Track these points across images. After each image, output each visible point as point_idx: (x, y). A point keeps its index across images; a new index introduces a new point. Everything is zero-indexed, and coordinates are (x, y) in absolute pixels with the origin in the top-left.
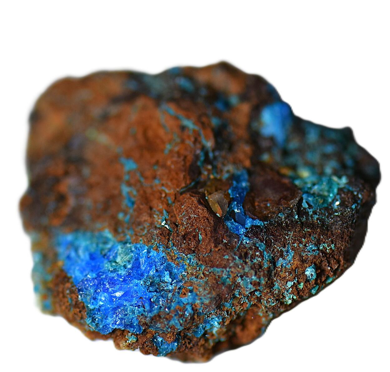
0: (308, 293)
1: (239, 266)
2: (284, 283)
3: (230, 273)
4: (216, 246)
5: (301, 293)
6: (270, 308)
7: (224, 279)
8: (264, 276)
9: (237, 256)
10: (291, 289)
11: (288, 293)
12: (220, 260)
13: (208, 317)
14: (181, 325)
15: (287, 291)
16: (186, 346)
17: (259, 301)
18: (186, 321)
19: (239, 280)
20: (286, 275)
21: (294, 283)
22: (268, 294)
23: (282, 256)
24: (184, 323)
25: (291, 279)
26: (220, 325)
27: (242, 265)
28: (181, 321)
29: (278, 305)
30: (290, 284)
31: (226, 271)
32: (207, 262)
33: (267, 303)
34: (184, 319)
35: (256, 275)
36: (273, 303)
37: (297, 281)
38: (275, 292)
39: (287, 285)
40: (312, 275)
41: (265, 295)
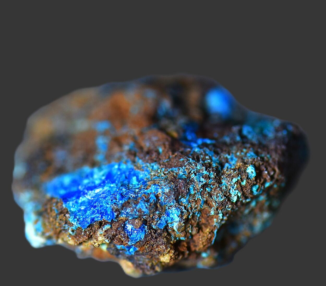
0: (250, 189)
1: (192, 164)
2: (230, 179)
3: (185, 170)
4: (173, 154)
5: (244, 189)
6: (219, 203)
7: (181, 176)
8: (213, 171)
9: (190, 158)
10: (236, 185)
11: (233, 190)
12: (176, 163)
13: (169, 208)
14: (146, 208)
15: (233, 188)
16: (152, 235)
17: (210, 196)
18: (150, 205)
19: (193, 176)
20: (231, 172)
21: (238, 180)
22: (217, 189)
23: (227, 162)
24: (149, 207)
25: (235, 175)
26: (179, 217)
27: (194, 163)
28: (147, 205)
29: (226, 200)
30: (235, 180)
31: (182, 169)
32: (166, 165)
33: (216, 197)
34: (149, 204)
35: (206, 170)
36: (222, 198)
37: (241, 178)
38: (223, 188)
39: (233, 181)
40: (252, 172)
41: (215, 190)
